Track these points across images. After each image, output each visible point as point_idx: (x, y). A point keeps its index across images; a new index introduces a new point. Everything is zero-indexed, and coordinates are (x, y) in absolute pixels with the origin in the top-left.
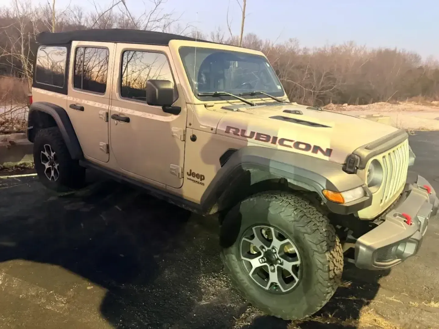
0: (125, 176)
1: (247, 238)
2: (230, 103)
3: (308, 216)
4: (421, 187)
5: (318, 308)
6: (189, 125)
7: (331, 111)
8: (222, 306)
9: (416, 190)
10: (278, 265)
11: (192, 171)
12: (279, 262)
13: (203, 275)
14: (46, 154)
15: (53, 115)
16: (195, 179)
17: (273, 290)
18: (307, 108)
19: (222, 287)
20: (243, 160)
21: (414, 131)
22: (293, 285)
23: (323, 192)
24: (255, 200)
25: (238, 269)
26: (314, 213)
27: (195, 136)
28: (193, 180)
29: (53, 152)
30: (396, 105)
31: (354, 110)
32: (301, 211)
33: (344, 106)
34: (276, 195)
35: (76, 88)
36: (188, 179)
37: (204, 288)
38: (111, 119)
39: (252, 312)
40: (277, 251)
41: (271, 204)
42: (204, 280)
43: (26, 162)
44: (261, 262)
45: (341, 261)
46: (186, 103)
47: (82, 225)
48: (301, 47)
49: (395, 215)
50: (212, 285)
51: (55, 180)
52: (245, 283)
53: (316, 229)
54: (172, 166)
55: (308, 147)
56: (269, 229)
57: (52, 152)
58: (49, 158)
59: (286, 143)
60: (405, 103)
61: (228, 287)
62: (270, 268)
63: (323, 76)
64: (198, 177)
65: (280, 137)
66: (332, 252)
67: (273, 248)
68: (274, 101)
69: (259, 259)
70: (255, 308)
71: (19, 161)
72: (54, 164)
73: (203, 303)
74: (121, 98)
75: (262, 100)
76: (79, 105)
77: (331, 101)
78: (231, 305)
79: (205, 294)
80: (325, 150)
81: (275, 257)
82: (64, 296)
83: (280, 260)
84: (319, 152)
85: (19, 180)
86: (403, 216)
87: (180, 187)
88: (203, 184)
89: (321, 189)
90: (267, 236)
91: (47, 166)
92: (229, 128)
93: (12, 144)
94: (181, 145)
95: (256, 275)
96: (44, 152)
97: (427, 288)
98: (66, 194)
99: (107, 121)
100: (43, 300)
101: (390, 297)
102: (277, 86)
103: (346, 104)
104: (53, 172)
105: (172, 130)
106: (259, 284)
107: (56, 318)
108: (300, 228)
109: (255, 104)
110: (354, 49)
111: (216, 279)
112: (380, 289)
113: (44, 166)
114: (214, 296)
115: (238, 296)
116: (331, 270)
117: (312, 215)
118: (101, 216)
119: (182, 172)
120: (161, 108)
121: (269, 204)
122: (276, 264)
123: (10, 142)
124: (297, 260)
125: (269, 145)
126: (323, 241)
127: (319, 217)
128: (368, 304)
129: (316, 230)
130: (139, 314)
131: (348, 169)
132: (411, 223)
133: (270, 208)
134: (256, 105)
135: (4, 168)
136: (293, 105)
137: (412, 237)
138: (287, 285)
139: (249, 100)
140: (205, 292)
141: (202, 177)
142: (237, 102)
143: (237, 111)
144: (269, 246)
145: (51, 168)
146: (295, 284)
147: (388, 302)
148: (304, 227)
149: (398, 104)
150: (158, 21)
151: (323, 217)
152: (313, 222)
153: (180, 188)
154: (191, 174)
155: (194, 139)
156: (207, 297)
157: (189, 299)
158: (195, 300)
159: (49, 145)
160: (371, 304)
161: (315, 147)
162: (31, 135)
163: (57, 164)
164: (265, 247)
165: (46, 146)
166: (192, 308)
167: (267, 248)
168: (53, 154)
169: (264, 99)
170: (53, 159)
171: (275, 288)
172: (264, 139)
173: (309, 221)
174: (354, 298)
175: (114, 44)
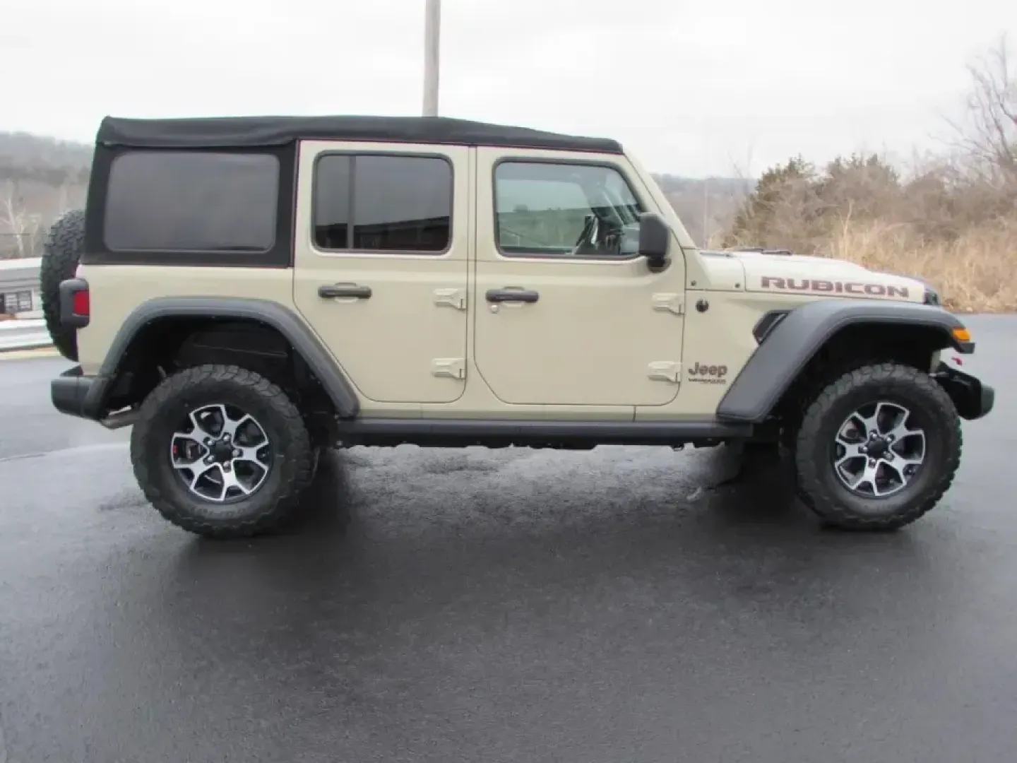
6: (690, 284)
11: (700, 365)
16: (707, 376)
27: (706, 302)
28: (703, 380)
36: (690, 380)
46: (682, 248)
51: (249, 492)
54: (657, 364)
55: (881, 289)
59: (854, 288)
64: (713, 372)
74: (504, 256)
76: (350, 287)
80: (900, 290)
88: (724, 381)
92: (766, 279)
105: (657, 299)
141: (721, 371)
153: (669, 403)
154: (698, 369)
155: (702, 307)
159: (218, 405)
161: (889, 287)
165: (200, 412)
168: (232, 426)
170: (228, 442)
172: (825, 288)
175: (465, 148)
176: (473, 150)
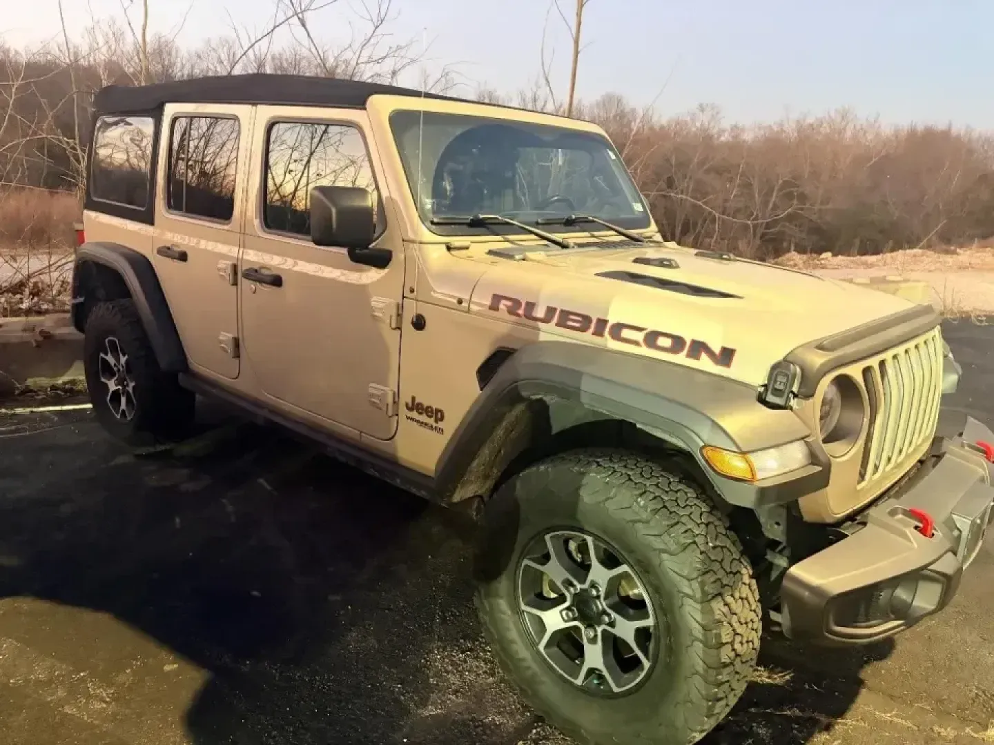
0: (275, 411)
1: (533, 560)
2: (511, 242)
3: (672, 510)
4: (970, 446)
5: (694, 734)
6: (409, 291)
7: (790, 269)
8: (473, 720)
9: (958, 454)
10: (603, 627)
11: (417, 401)
12: (606, 619)
13: (439, 644)
14: (110, 359)
15: (121, 271)
16: (424, 418)
17: (593, 686)
18: (696, 255)
19: (478, 675)
20: (523, 373)
21: (985, 316)
22: (639, 675)
23: (704, 451)
24: (550, 469)
25: (513, 634)
26: (687, 502)
27: (423, 318)
28: (418, 421)
29: (124, 355)
30: (949, 256)
31: (847, 267)
32: (655, 498)
33: (823, 259)
34: (600, 457)
35: (171, 211)
36: (408, 418)
37: (438, 675)
38: (243, 279)
39: (543, 736)
40: (602, 594)
41: (584, 481)
42: (439, 657)
43: (76, 378)
44: (566, 618)
45: (752, 621)
46: (403, 240)
47: (178, 520)
48: (726, 124)
49: (893, 513)
50: (456, 669)
51: (129, 418)
52: (528, 668)
53: (691, 541)
54: (374, 388)
55: (678, 343)
56: (585, 540)
57: (121, 355)
58: (115, 369)
59: (626, 333)
60: (968, 252)
61: (493, 675)
62: (586, 634)
63: (776, 188)
64: (430, 414)
65: (612, 319)
66: (729, 599)
67: (593, 585)
68: (623, 238)
69: (561, 612)
70: (551, 728)
71: (62, 375)
72: (125, 383)
73: (431, 711)
74: (265, 231)
75: (593, 236)
76: (176, 249)
77: (793, 248)
78: (496, 719)
79: (436, 691)
80: (717, 350)
81: (597, 607)
82: (110, 684)
83: (609, 615)
84: (704, 356)
85: (56, 419)
86: (913, 514)
87: (390, 436)
88: (441, 431)
89: (698, 444)
90: (580, 556)
91: (112, 386)
92: (497, 298)
93: (45, 338)
94: (391, 337)
95: (555, 649)
96: (106, 354)
97: (980, 693)
98: (152, 450)
99: (235, 283)
100: (61, 693)
101: (885, 712)
102: (634, 204)
103: (829, 254)
104: (123, 400)
105: (373, 303)
106: (561, 672)
107: (83, 736)
108: (653, 538)
109: (572, 245)
110: (851, 126)
111: (468, 656)
112: (864, 691)
113: (106, 386)
114: (457, 697)
115: (515, 697)
116: (727, 643)
117: (684, 507)
118: (224, 501)
119: (394, 402)
120: (344, 251)
121: (581, 481)
122: (599, 624)
123: (41, 332)
124: (646, 616)
125: (587, 338)
126: (707, 572)
127: (701, 515)
128: (828, 728)
129: (689, 544)
130: (274, 733)
131: (771, 398)
132: (934, 531)
133: (583, 487)
134: (573, 247)
135: (27, 391)
136: (666, 247)
137: (931, 567)
138: (626, 676)
139: (557, 237)
140: (437, 685)
141: (438, 415)
142: (529, 240)
143: (524, 260)
144: (582, 581)
145: (121, 392)
146: (642, 675)
147: (879, 724)
148: (660, 535)
149: (954, 253)
150: (378, 63)
151: (710, 512)
152: (684, 524)
153: (390, 439)
154: (415, 406)
155: (419, 324)
156: (440, 698)
157: (397, 701)
158: (412, 705)
159: (115, 339)
160: (837, 727)
161: (694, 342)
162: (79, 316)
163: (132, 382)
164: (575, 582)
165: (109, 341)
166: (402, 723)
167: (579, 586)
168: (123, 359)
169: (596, 233)
170: (123, 372)
171: (596, 682)
172: (577, 325)
173: (673, 522)
174: (797, 712)
175: (250, 106)
176: (254, 108)
